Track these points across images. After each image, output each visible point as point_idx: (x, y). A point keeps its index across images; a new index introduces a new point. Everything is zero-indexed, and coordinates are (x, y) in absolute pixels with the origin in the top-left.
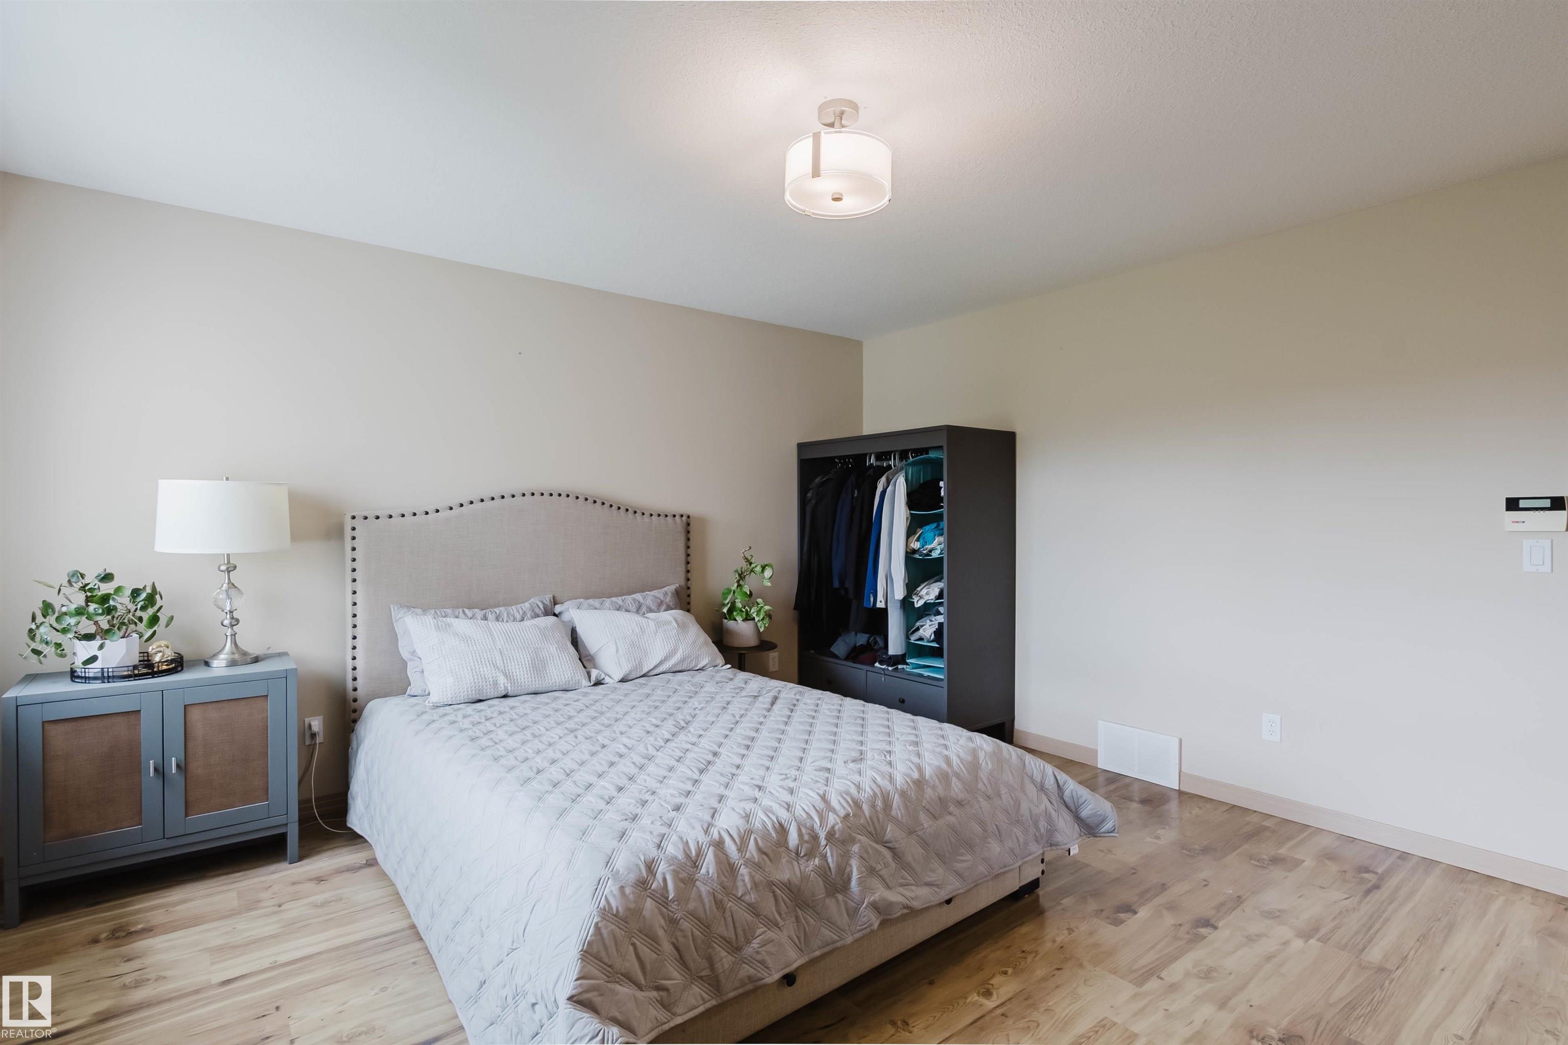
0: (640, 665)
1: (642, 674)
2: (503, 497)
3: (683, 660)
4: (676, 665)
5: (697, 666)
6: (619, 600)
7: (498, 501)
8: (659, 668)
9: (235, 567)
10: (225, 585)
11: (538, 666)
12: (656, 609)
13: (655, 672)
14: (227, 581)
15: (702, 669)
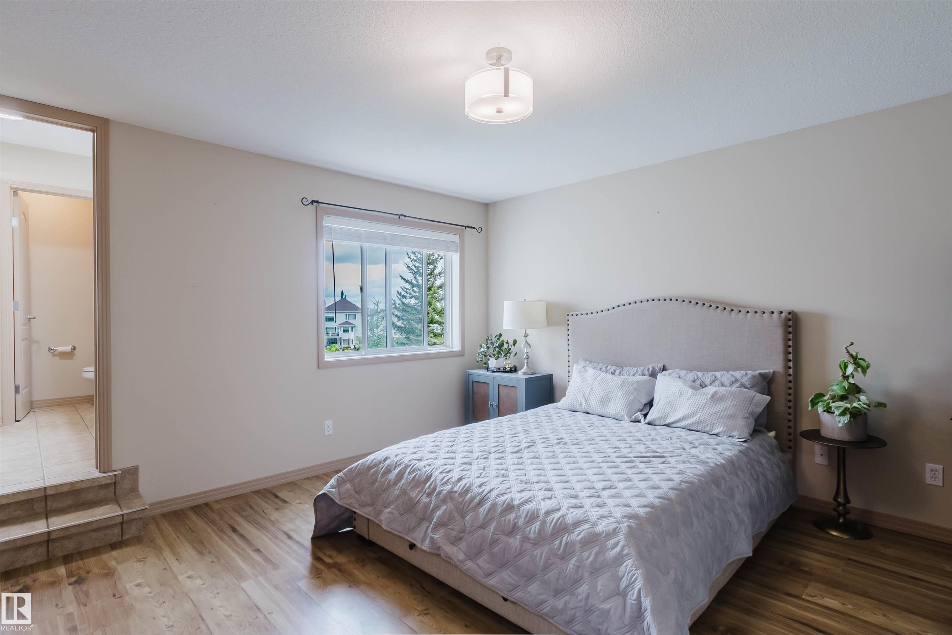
0: (665, 417)
1: (664, 423)
2: (636, 303)
3: (698, 423)
4: (693, 424)
5: (712, 432)
6: (682, 373)
7: (633, 305)
8: (678, 423)
9: (528, 335)
10: (524, 342)
11: (605, 401)
12: (728, 385)
13: (675, 425)
14: (525, 341)
15: (716, 435)
